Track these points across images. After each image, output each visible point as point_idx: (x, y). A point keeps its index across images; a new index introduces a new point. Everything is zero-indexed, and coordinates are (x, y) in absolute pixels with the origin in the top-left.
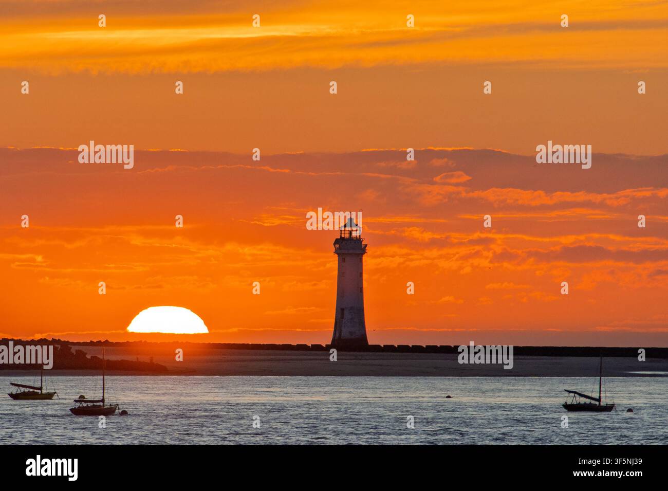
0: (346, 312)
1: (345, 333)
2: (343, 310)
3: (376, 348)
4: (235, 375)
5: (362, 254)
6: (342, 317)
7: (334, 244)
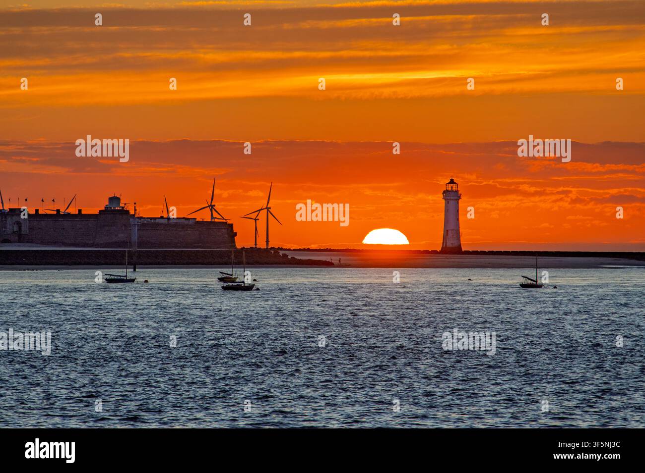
0: (450, 232)
1: (449, 244)
2: (448, 231)
3: (467, 253)
4: (371, 268)
5: (459, 199)
6: (447, 234)
7: (443, 194)
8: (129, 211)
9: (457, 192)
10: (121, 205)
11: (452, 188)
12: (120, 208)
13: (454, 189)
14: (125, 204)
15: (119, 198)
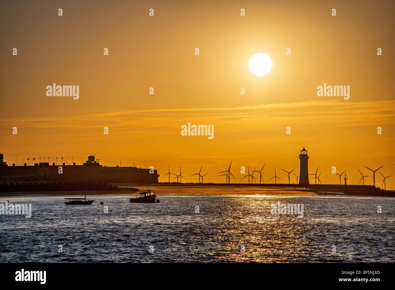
1: (303, 182)
2: (302, 175)
5: (307, 159)
6: (302, 177)
7: (299, 156)
8: (99, 163)
9: (307, 155)
10: (95, 160)
11: (304, 153)
12: (94, 162)
13: (305, 154)
14: (97, 160)
15: (94, 157)
